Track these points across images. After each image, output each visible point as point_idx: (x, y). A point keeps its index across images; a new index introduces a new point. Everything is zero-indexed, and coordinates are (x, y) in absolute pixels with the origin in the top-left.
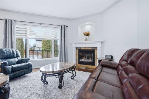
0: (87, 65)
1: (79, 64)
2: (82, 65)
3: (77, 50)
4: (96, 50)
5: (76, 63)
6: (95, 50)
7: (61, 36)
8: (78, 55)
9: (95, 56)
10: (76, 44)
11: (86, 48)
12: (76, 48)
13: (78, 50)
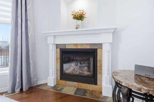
0: (81, 84)
1: (61, 79)
2: (68, 82)
3: (59, 50)
4: (99, 51)
5: (57, 78)
6: (96, 50)
7: (17, 17)
8: (59, 60)
9: (98, 62)
10: (55, 36)
11: (77, 45)
12: (57, 45)
13: (61, 49)
